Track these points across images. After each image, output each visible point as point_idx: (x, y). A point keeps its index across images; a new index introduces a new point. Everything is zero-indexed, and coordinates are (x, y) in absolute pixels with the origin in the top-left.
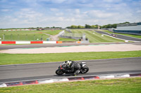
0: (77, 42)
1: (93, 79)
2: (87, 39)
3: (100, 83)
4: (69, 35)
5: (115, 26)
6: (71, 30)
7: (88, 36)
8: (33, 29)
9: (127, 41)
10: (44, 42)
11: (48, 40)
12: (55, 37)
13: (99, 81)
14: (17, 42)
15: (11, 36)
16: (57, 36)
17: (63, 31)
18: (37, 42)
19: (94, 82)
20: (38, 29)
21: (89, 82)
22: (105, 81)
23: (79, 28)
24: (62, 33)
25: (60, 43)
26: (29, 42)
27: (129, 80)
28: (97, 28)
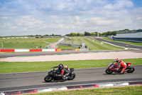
0: (76, 50)
1: (92, 88)
2: (86, 47)
3: (99, 92)
4: (68, 42)
5: (114, 33)
6: (70, 38)
7: (88, 44)
8: (32, 36)
9: (126, 49)
10: (43, 50)
11: (47, 48)
12: (54, 45)
13: (98, 90)
14: (16, 51)
15: (10, 44)
16: (56, 43)
17: (63, 39)
18: (36, 50)
19: (93, 91)
20: (37, 37)
21: (88, 91)
22: (104, 89)
23: (78, 35)
24: (61, 40)
25: (59, 51)
26: (28, 50)
27: (128, 89)
28: (96, 35)
